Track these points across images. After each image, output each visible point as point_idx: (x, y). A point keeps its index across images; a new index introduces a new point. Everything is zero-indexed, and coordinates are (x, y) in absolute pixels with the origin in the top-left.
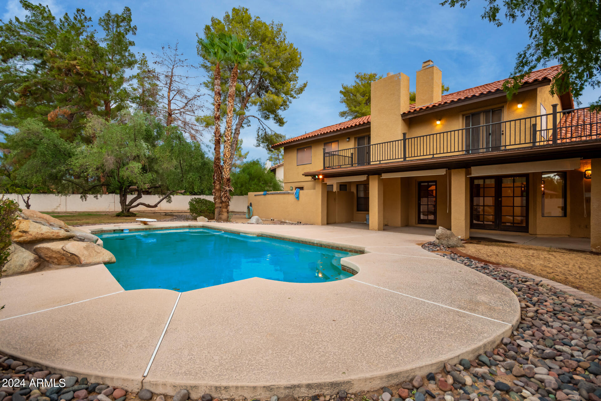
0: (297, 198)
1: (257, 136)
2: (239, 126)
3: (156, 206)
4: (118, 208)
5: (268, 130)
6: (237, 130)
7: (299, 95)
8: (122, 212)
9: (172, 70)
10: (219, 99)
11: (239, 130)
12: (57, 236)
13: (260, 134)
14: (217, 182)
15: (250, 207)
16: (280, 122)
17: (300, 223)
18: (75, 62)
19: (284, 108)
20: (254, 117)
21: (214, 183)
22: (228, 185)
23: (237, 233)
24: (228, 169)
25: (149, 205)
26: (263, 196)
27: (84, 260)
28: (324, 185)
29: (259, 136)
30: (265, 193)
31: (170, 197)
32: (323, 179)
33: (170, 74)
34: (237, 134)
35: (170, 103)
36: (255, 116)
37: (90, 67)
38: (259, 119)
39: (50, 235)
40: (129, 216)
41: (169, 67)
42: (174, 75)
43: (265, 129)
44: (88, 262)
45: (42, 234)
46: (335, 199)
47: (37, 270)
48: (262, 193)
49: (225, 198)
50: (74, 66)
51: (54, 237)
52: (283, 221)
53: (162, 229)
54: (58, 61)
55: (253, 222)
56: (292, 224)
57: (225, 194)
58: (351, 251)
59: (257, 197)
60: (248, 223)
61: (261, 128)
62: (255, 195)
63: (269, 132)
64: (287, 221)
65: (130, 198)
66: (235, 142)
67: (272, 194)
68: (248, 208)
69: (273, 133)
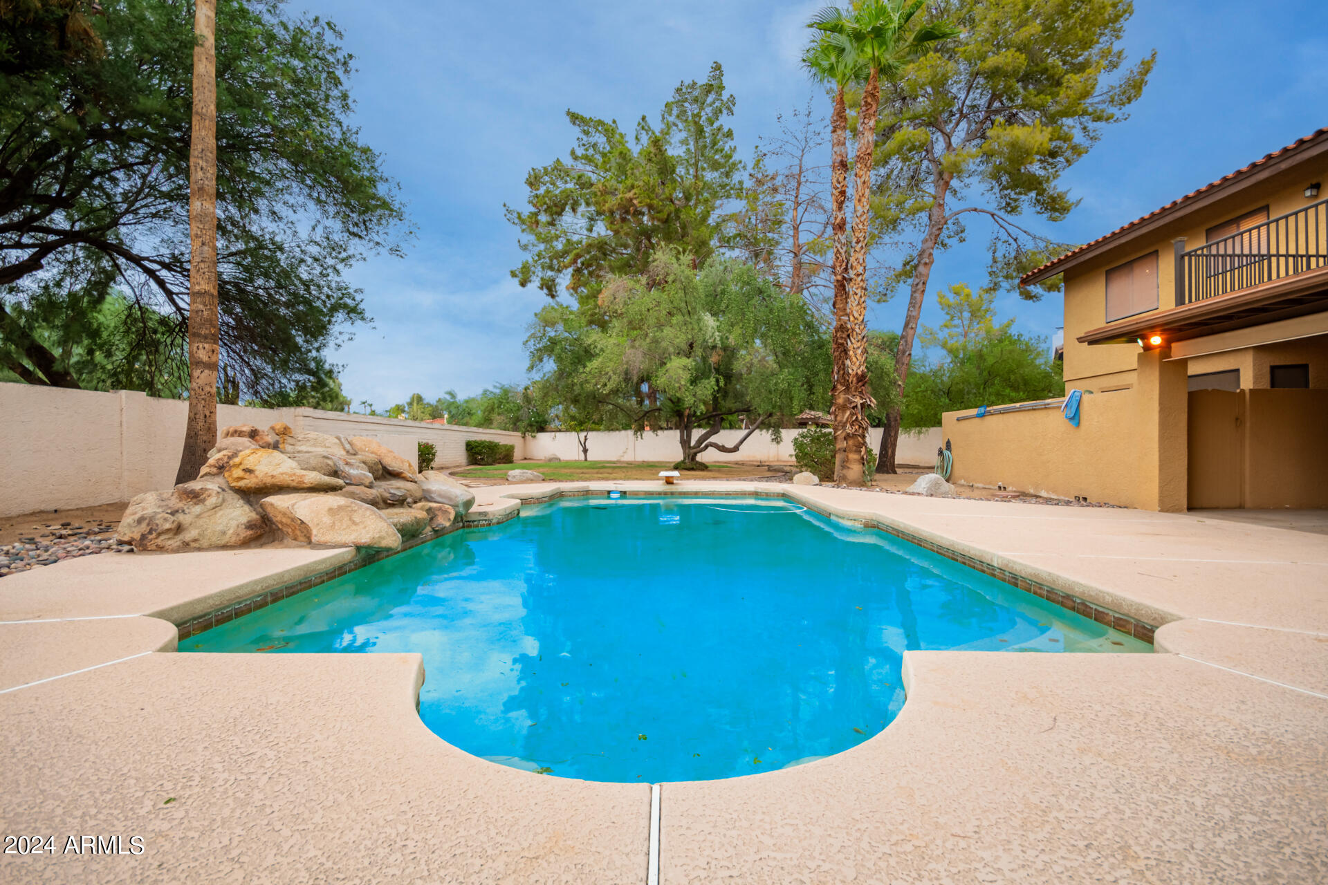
0: (1072, 419)
1: (990, 262)
2: (930, 244)
3: (736, 449)
4: (678, 455)
5: (1023, 238)
6: (926, 255)
7: (1128, 108)
8: (683, 462)
9: (801, 160)
10: (841, 179)
11: (931, 254)
12: (299, 482)
13: (999, 255)
14: (839, 386)
15: (946, 452)
16: (1055, 206)
17: (1085, 499)
18: (630, 195)
19: (1067, 161)
20: (975, 210)
21: (834, 389)
22: (861, 392)
23: (824, 515)
24: (859, 351)
25: (723, 446)
26: (977, 420)
27: (316, 536)
28: (1172, 369)
29: (995, 262)
30: (982, 410)
31: (779, 432)
32: (1166, 349)
33: (796, 170)
34: (926, 264)
35: (798, 233)
36: (979, 208)
37: (653, 196)
38: (993, 215)
39: (286, 480)
40: (692, 469)
41: (793, 156)
42: (804, 168)
43: (1015, 240)
44: (323, 539)
45: (273, 477)
46: (1239, 421)
47: (253, 544)
48: (974, 412)
49: (852, 425)
50: (631, 200)
51: (294, 484)
52: (1032, 491)
53: (696, 494)
54: (609, 198)
55: (920, 490)
56: (1057, 503)
57: (852, 414)
58: (1120, 624)
59: (963, 423)
60: (905, 493)
61: (1004, 237)
62: (958, 420)
63: (1028, 245)
64: (1044, 494)
65: (697, 434)
66: (920, 286)
67: (1000, 412)
68: (941, 453)
69: (1042, 245)
